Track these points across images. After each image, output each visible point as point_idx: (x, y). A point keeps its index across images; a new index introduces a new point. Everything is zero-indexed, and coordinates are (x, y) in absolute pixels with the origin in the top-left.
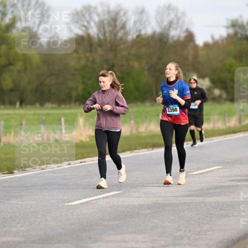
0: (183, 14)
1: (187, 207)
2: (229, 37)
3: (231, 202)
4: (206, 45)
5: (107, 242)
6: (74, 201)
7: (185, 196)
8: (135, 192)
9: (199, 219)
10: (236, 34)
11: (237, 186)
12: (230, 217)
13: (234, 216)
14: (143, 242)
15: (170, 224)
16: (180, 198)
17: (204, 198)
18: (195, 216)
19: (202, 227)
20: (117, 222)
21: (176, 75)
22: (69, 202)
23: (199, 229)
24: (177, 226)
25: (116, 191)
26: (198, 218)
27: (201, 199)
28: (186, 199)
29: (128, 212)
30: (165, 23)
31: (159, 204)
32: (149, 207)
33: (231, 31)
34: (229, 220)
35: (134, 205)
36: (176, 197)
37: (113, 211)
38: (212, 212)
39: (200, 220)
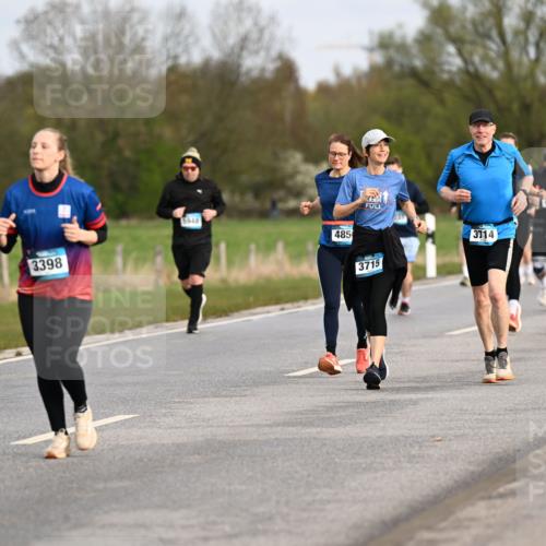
0: (273, 19)
1: (280, 449)
2: (374, 70)
3: (379, 437)
4: (323, 89)
5: (103, 527)
6: (30, 436)
7: (278, 425)
8: (165, 415)
9: (309, 476)
10: (389, 63)
11: (393, 402)
12: (376, 471)
13: (385, 469)
14: (184, 527)
15: (244, 487)
16: (267, 430)
17: (319, 429)
18: (299, 469)
19: (316, 494)
20: (126, 483)
21: (61, 162)
22: (18, 439)
23: (308, 498)
24: (259, 491)
25: (125, 414)
26: (305, 473)
27: (313, 431)
28: (279, 432)
29: (150, 460)
30: (232, 40)
31: (219, 442)
32: (197, 449)
33: (379, 58)
34: (376, 478)
35: (163, 445)
36: (258, 426)
37: (117, 458)
38: (337, 460)
39: (311, 479)
